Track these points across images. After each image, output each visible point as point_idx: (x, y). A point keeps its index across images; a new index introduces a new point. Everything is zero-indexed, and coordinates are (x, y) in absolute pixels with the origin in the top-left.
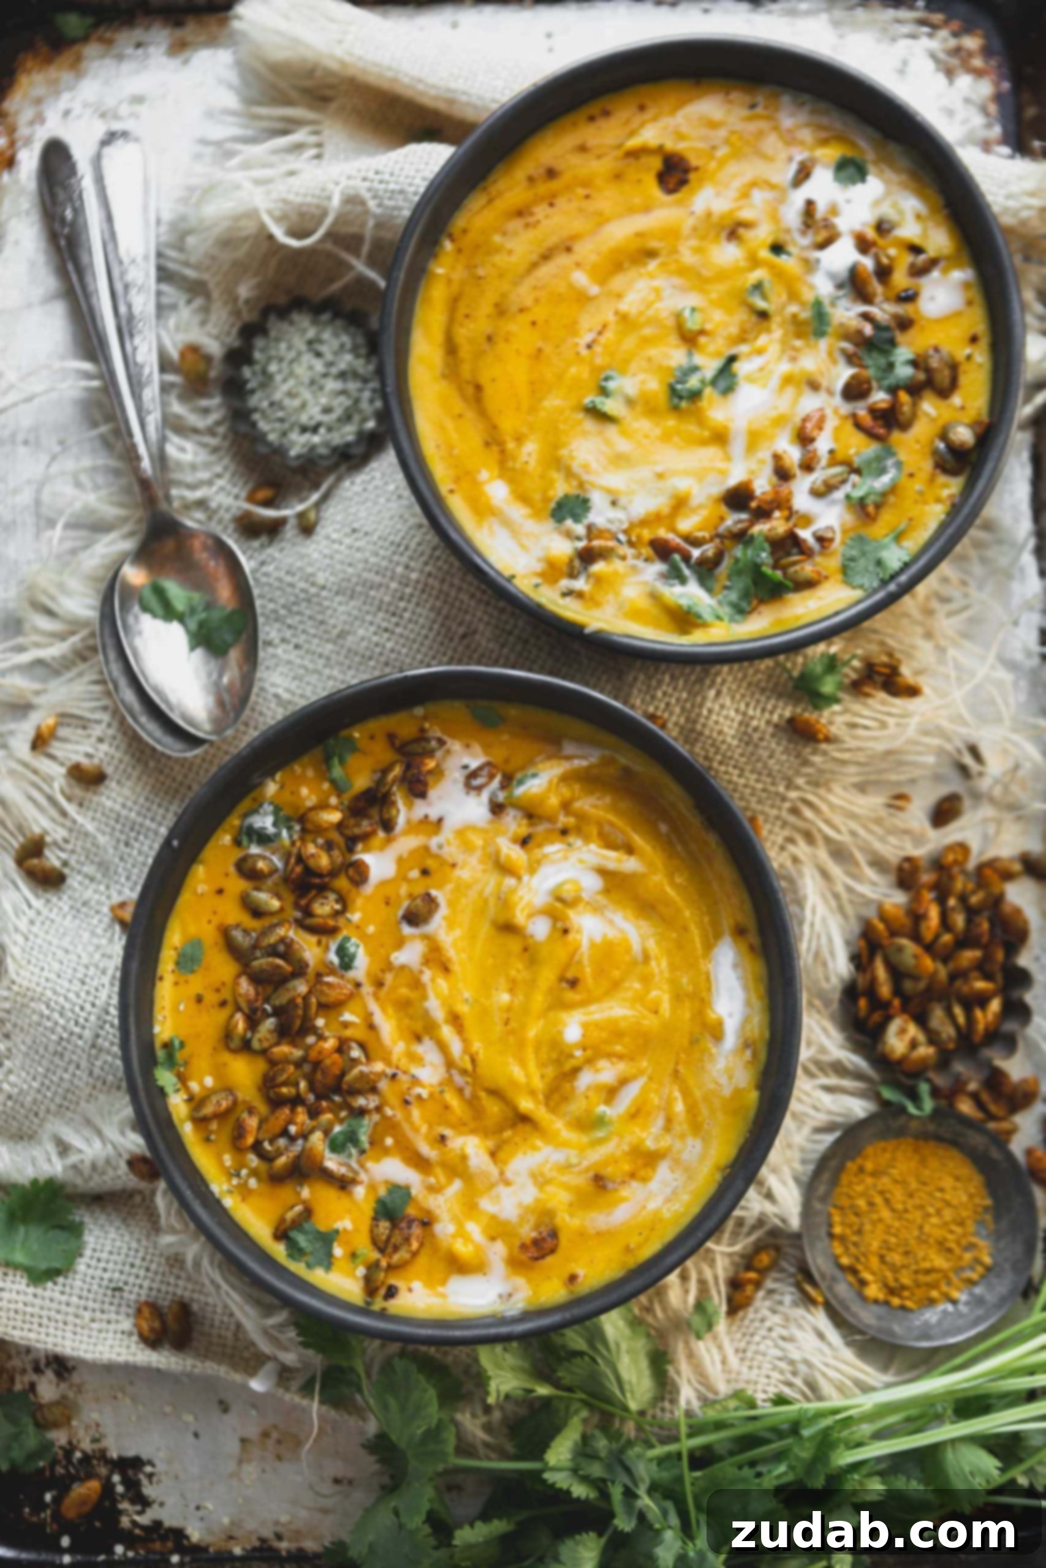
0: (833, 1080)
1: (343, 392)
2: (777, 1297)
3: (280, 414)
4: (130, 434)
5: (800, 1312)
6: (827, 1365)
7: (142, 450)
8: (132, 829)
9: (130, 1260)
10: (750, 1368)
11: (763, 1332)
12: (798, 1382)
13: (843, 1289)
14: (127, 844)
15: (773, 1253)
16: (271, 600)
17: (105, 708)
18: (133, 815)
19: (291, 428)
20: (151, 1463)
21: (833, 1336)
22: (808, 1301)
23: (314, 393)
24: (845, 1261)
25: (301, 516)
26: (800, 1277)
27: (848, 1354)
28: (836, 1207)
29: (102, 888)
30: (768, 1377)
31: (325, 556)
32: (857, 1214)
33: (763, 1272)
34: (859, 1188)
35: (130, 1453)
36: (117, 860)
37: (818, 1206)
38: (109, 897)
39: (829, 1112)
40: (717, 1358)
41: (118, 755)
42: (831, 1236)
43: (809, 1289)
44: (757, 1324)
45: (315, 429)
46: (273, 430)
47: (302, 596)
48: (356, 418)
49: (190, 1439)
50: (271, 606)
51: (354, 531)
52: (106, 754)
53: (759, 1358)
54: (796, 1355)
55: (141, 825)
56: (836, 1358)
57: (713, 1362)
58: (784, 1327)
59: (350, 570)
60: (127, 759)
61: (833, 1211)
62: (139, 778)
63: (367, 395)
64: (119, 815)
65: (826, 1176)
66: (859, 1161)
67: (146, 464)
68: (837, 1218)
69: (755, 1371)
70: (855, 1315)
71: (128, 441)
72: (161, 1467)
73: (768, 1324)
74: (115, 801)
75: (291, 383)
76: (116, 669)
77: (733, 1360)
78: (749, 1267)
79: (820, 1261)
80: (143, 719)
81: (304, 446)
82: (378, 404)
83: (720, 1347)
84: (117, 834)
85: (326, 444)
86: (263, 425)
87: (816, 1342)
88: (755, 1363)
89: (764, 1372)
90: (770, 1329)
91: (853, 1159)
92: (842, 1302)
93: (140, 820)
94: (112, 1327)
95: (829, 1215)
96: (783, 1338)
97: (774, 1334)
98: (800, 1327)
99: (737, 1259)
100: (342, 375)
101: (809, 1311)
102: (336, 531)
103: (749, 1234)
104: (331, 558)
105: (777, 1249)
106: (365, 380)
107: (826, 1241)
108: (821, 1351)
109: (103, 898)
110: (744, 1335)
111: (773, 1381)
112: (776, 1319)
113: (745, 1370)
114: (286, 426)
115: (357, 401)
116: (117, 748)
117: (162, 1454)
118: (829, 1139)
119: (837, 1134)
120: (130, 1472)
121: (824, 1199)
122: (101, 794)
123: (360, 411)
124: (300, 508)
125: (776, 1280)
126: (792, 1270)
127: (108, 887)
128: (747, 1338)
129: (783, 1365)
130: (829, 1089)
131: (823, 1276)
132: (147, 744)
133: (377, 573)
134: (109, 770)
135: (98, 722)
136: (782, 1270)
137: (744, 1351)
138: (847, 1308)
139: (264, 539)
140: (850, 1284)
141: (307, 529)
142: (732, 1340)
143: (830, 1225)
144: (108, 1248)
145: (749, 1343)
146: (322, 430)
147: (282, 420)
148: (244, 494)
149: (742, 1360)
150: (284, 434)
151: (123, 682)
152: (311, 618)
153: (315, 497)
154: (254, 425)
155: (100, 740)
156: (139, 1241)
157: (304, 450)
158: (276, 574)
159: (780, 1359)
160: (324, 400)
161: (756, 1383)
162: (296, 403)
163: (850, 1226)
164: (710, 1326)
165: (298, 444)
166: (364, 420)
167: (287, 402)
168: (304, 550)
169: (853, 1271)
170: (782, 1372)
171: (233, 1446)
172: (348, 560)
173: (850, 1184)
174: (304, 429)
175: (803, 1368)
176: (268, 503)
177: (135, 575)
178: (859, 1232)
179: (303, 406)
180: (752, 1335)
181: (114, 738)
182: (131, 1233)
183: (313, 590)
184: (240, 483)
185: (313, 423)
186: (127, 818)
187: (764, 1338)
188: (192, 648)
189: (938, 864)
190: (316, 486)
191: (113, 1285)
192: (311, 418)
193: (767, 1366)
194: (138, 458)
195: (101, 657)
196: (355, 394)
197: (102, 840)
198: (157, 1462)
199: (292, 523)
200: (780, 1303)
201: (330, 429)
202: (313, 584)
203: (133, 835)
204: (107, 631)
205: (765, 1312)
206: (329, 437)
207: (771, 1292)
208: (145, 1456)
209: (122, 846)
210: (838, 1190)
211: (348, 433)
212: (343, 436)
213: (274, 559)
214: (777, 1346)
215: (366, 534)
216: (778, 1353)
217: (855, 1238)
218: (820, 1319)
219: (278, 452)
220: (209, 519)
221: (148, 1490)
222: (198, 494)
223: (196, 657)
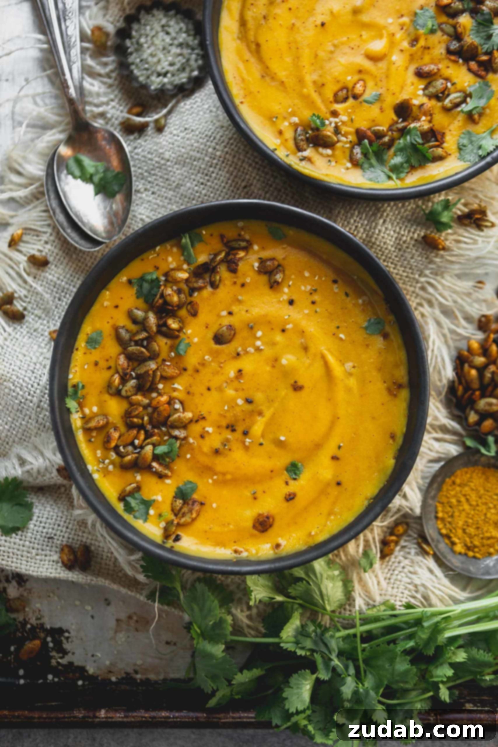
0: (440, 435)
1: (181, 55)
2: (407, 550)
3: (146, 66)
4: (64, 74)
5: (420, 558)
6: (435, 587)
7: (70, 83)
8: (63, 291)
9: (58, 522)
10: (393, 588)
11: (400, 569)
12: (419, 596)
13: (443, 546)
14: (59, 299)
15: (405, 527)
16: (139, 168)
17: (49, 225)
18: (63, 283)
19: (152, 74)
20: (68, 631)
21: (438, 571)
22: (424, 553)
23: (164, 54)
24: (444, 531)
25: (157, 121)
26: (420, 540)
27: (446, 582)
28: (439, 502)
29: (45, 322)
30: (402, 593)
31: (170, 143)
32: (451, 507)
33: (399, 536)
34: (453, 493)
35: (57, 625)
36: (54, 307)
37: (430, 502)
38: (48, 327)
39: (438, 452)
40: (375, 583)
41: (56, 251)
42: (437, 518)
43: (425, 546)
44: (396, 564)
45: (165, 75)
46: (142, 75)
47: (157, 165)
48: (188, 70)
49: (90, 619)
50: (140, 171)
51: (186, 129)
52: (49, 250)
53: (398, 583)
54: (418, 582)
55: (68, 289)
56: (439, 584)
57: (373, 585)
58: (411, 566)
59: (183, 150)
60: (61, 253)
61: (438, 504)
62: (67, 264)
63: (194, 57)
64: (55, 283)
65: (435, 486)
66: (453, 478)
67: (72, 91)
68: (440, 509)
69: (395, 590)
70: (449, 561)
71: (62, 77)
72: (73, 634)
73: (402, 565)
74: (54, 276)
75: (152, 48)
76: (54, 203)
77: (384, 583)
78: (392, 534)
79: (431, 531)
80: (69, 231)
81: (159, 84)
82: (200, 62)
83: (376, 576)
84: (54, 293)
85: (171, 83)
86: (136, 72)
87: (428, 574)
88: (396, 586)
89: (400, 590)
90: (404, 568)
91: (450, 477)
92: (442, 554)
93: (67, 286)
94: (48, 558)
95: (436, 507)
96: (410, 572)
97: (406, 570)
98: (420, 566)
99: (385, 529)
100: (180, 45)
101: (425, 558)
102: (175, 129)
103: (392, 516)
104: (173, 144)
105: (407, 524)
106: (193, 49)
107: (434, 521)
108: (431, 580)
109: (46, 328)
110: (389, 570)
111: (405, 595)
112: (407, 562)
113: (390, 589)
114: (149, 72)
115: (188, 60)
116: (55, 247)
117: (73, 627)
118: (437, 466)
119: (442, 463)
120: (57, 636)
121: (434, 498)
122: (47, 272)
123: (190, 66)
124: (156, 117)
125: (406, 541)
126: (415, 536)
127: (48, 322)
128: (391, 572)
129: (411, 587)
130: (437, 440)
131: (433, 540)
132: (72, 245)
133: (198, 152)
134: (51, 259)
135: (45, 233)
136: (409, 536)
137: (389, 579)
138: (445, 557)
139: (136, 135)
140: (447, 544)
141: (160, 129)
142: (383, 573)
143: (436, 512)
144: (46, 516)
145: (392, 574)
146: (169, 75)
147: (147, 69)
148: (126, 110)
149: (388, 583)
150: (148, 77)
151: (58, 211)
152: (161, 177)
153: (165, 111)
154: (132, 72)
155: (46, 243)
156: (63, 512)
157: (159, 86)
158: (142, 154)
159: (409, 584)
160: (170, 58)
161: (396, 596)
162: (155, 60)
163: (447, 513)
164: (371, 565)
165: (156, 83)
166: (192, 71)
167: (150, 59)
168: (158, 141)
169: (448, 537)
170: (410, 591)
171: (112, 623)
172: (182, 145)
173: (448, 490)
174: (159, 75)
175: (421, 589)
176: (139, 115)
177: (65, 151)
178: (452, 516)
179: (159, 61)
180: (394, 570)
181: (54, 241)
182: (59, 508)
183: (163, 162)
184: (124, 104)
185: (164, 71)
186: (60, 285)
187: (400, 572)
188: (97, 194)
190: (165, 106)
191: (48, 536)
192: (163, 68)
193: (402, 587)
194: (68, 87)
195: (46, 197)
196: (187, 56)
197: (47, 296)
198: (71, 631)
199: (152, 125)
200: (409, 553)
201: (173, 75)
202: (163, 159)
203: (63, 294)
204: (50, 183)
205: (401, 558)
206: (173, 79)
207: (403, 547)
208: (64, 628)
209: (57, 300)
210: (441, 493)
211: (183, 78)
212: (180, 79)
213: (141, 146)
214: (407, 577)
215: (192, 131)
216: (409, 581)
217: (449, 519)
218: (431, 563)
219: (145, 87)
220: (107, 123)
221: (67, 646)
222: (101, 109)
223: (99, 197)
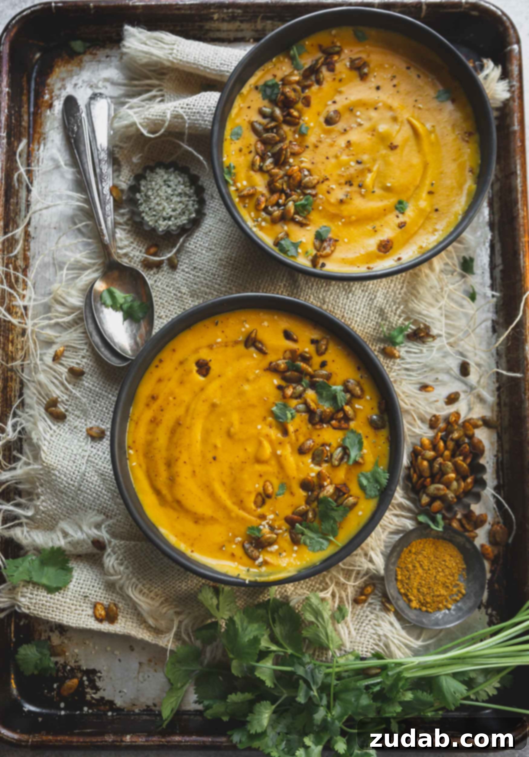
0: (398, 512)
1: (180, 202)
2: (373, 606)
3: (154, 213)
4: (100, 225)
5: (382, 614)
6: (394, 637)
7: (105, 231)
8: (97, 396)
9: (93, 584)
10: (361, 637)
11: (367, 622)
12: (381, 644)
13: (401, 603)
14: (94, 402)
15: (372, 587)
16: (160, 298)
17: (86, 344)
18: (97, 389)
19: (159, 219)
20: (100, 672)
21: (397, 624)
22: (386, 610)
23: (168, 203)
24: (402, 591)
25: (169, 259)
26: (384, 600)
27: (403, 633)
28: (399, 567)
29: (83, 421)
30: (368, 641)
31: (184, 279)
32: (408, 571)
33: (367, 596)
34: (409, 560)
35: (92, 667)
36: (90, 409)
37: (391, 567)
38: (86, 425)
39: (396, 525)
40: (347, 632)
41: (91, 363)
42: (396, 580)
43: (388, 605)
44: (364, 618)
45: (169, 219)
46: (151, 220)
47: (175, 297)
48: (187, 213)
49: (117, 662)
50: (161, 301)
51: (195, 268)
52: (86, 363)
53: (365, 633)
54: (381, 633)
55: (101, 394)
56: (398, 635)
57: (345, 634)
58: (376, 620)
59: (195, 286)
60: (95, 365)
61: (398, 569)
62: (100, 374)
63: (191, 203)
64: (91, 389)
65: (395, 554)
66: (409, 548)
67: (106, 238)
68: (399, 573)
69: (363, 639)
70: (406, 615)
71: (99, 227)
72: (104, 674)
73: (369, 618)
74: (89, 383)
75: (158, 199)
76: (91, 327)
77: (354, 633)
78: (362, 594)
79: (392, 591)
80: (103, 349)
81: (165, 226)
82: (196, 206)
83: (348, 627)
84: (90, 398)
85: (175, 225)
86: (147, 218)
87: (389, 627)
88: (363, 635)
89: (367, 639)
90: (370, 621)
91: (407, 547)
92: (401, 609)
93: (100, 391)
94: (84, 613)
95: (396, 571)
96: (375, 625)
97: (372, 623)
98: (383, 620)
99: (357, 589)
100: (180, 195)
101: (387, 614)
102: (186, 267)
103: (362, 578)
104: (187, 280)
105: (374, 585)
106: (190, 197)
107: (395, 582)
108: (391, 631)
109: (83, 425)
110: (358, 622)
111: (370, 643)
112: (373, 616)
113: (358, 638)
114: (157, 218)
115: (187, 206)
116: (91, 360)
117: (105, 668)
118: (397, 537)
119: (401, 535)
120: (91, 676)
121: (394, 564)
122: (83, 380)
123: (189, 210)
124: (169, 255)
125: (372, 599)
126: (380, 595)
127: (86, 420)
128: (360, 624)
129: (375, 637)
130: (396, 516)
131: (393, 598)
132: (103, 360)
133: (208, 288)
134: (86, 370)
135: (83, 349)
136: (375, 594)
137: (358, 630)
138: (403, 612)
139: (155, 270)
140: (405, 601)
141: (173, 266)
142: (353, 624)
143: (396, 575)
144: (83, 578)
145: (360, 626)
146: (173, 219)
147: (154, 216)
148: (144, 250)
149: (357, 633)
150: (156, 222)
151: (94, 333)
152: (179, 307)
153: (175, 250)
154: (143, 218)
155: (83, 357)
156: (96, 576)
157: (165, 228)
158: (162, 286)
159: (374, 634)
160: (172, 206)
161: (363, 644)
162: (161, 208)
163: (405, 576)
164: (343, 617)
165: (162, 226)
166: (191, 214)
167: (157, 207)
168: (174, 276)
169: (406, 595)
170: (374, 640)
171: (136, 665)
172: (194, 282)
173: (405, 558)
174: (165, 219)
175: (383, 638)
176: (155, 255)
177: (100, 286)
178: (409, 578)
179: (164, 209)
180: (362, 623)
181: (89, 356)
182: (93, 572)
183: (179, 295)
184: (142, 245)
185: (168, 216)
186: (95, 391)
187: (367, 624)
188: (125, 319)
189: (447, 420)
190: (174, 246)
191: (85, 595)
192: (167, 214)
193: (368, 637)
194: (103, 235)
195: (85, 322)
196: (186, 203)
197: (84, 400)
198: (102, 671)
199: (166, 261)
200: (375, 609)
201: (176, 219)
202: (180, 292)
203: (97, 398)
204: (88, 311)
205: (368, 613)
206: (176, 221)
207: (370, 604)
208: (97, 669)
209: (92, 403)
210: (400, 560)
211: (184, 220)
212: (181, 221)
213: (160, 280)
214: (373, 628)
215: (200, 270)
216: (373, 631)
217: (407, 581)
218: (392, 618)
219: (154, 230)
220: (130, 261)
221: (99, 684)
222: (124, 251)
223: (126, 323)
